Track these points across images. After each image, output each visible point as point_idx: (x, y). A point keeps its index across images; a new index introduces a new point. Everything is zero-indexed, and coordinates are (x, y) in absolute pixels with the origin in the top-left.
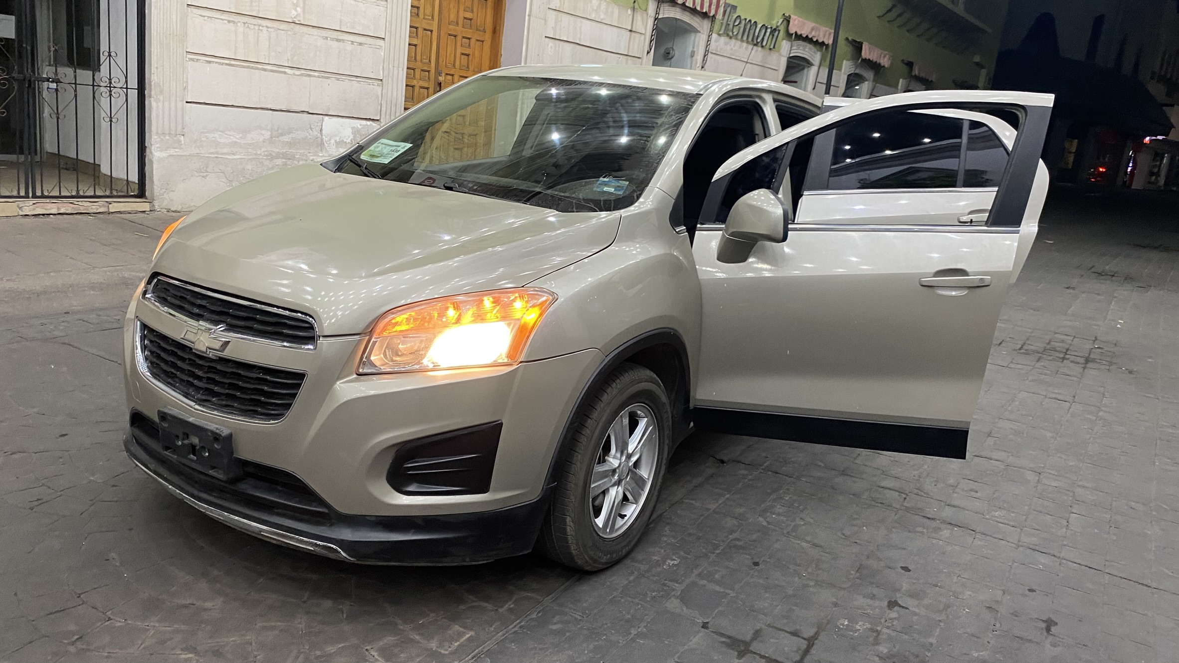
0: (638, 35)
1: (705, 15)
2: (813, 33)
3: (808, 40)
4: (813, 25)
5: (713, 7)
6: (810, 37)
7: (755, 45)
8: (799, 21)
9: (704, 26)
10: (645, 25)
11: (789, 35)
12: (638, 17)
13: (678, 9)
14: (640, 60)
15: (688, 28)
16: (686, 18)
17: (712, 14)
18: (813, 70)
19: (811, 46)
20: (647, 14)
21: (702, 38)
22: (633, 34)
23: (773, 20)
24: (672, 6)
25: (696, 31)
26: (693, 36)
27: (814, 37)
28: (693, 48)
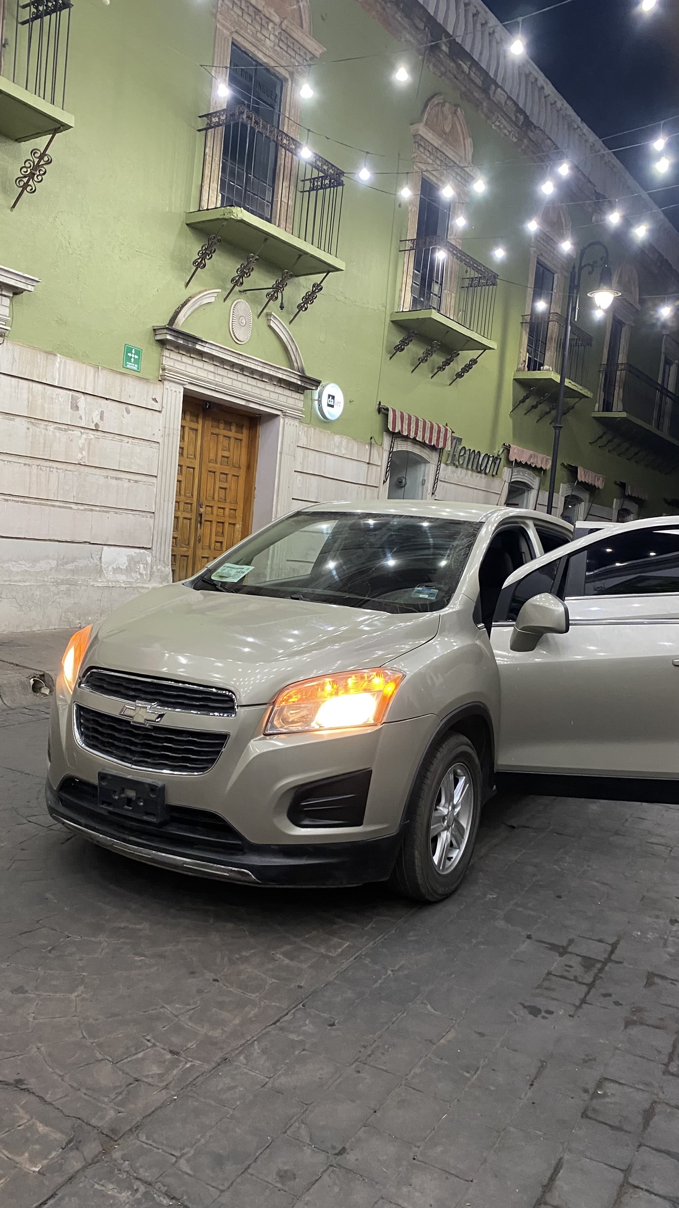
0: (375, 467)
1: (433, 448)
2: (532, 461)
3: (527, 466)
4: (532, 452)
5: (441, 440)
6: (529, 463)
7: (479, 472)
8: (518, 450)
9: (433, 457)
10: (381, 458)
11: (509, 463)
12: (375, 452)
13: (409, 443)
14: (378, 489)
15: (420, 460)
16: (417, 450)
17: (441, 445)
18: (533, 494)
19: (530, 472)
20: (383, 449)
21: (432, 468)
22: (370, 466)
23: (495, 450)
24: (405, 441)
25: (426, 462)
26: (423, 465)
27: (533, 463)
28: (424, 476)
